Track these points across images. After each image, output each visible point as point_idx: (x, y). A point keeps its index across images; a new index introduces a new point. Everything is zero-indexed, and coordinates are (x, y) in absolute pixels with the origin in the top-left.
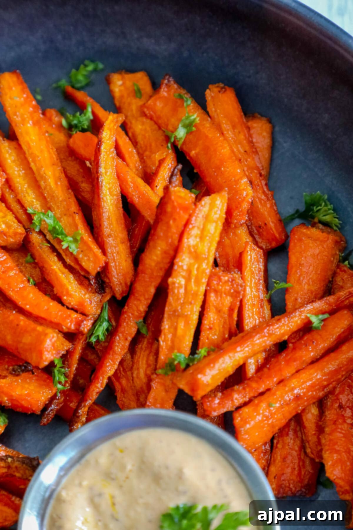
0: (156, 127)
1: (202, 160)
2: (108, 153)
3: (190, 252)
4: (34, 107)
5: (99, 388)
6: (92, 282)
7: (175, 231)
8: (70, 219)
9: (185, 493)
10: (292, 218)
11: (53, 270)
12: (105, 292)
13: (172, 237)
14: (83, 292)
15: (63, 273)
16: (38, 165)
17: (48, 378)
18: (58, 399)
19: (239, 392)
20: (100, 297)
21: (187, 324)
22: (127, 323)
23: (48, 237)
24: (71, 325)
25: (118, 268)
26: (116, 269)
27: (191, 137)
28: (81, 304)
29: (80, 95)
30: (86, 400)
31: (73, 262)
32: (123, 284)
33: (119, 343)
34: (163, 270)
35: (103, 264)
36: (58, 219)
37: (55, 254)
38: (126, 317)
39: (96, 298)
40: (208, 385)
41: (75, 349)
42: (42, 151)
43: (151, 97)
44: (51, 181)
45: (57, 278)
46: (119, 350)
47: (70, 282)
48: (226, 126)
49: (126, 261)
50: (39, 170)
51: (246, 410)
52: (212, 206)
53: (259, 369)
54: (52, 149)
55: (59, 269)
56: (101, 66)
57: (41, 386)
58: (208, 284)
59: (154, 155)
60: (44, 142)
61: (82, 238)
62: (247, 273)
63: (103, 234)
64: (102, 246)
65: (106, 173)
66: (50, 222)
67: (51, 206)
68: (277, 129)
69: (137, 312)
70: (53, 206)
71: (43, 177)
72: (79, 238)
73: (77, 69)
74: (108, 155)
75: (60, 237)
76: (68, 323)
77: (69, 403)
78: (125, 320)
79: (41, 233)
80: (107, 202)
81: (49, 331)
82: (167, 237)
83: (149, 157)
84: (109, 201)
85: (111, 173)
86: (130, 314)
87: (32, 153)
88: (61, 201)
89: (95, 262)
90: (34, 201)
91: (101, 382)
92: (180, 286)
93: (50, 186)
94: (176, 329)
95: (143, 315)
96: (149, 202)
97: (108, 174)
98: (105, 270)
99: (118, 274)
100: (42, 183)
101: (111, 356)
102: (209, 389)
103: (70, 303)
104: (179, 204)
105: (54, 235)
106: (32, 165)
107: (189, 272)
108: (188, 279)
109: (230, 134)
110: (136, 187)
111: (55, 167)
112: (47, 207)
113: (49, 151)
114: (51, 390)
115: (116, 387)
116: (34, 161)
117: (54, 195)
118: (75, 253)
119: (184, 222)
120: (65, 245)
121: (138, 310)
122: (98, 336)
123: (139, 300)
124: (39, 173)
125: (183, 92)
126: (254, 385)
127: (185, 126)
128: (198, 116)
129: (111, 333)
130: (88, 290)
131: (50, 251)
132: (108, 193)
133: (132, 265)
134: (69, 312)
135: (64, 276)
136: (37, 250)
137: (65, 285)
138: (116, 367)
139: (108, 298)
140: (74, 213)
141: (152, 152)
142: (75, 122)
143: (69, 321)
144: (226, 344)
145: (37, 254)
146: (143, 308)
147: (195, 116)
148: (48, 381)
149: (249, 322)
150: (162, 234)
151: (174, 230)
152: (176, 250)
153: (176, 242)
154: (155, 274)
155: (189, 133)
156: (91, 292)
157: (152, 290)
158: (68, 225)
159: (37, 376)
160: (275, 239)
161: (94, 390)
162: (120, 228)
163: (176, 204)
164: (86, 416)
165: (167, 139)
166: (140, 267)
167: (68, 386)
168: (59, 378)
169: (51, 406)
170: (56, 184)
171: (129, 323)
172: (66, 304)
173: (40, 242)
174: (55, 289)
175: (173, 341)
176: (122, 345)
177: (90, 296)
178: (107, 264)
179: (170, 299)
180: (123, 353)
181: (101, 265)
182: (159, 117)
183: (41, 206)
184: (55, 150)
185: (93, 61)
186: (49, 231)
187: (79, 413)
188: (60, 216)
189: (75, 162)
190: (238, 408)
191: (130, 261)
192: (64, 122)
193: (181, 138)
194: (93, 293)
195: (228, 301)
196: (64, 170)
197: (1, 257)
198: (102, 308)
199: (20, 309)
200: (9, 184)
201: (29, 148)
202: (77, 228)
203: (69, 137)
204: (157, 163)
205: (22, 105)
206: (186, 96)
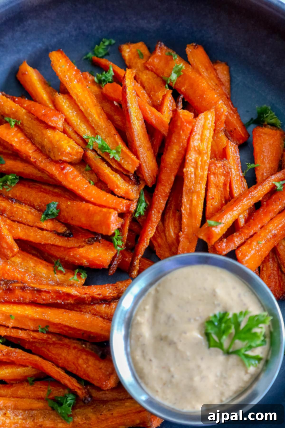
0: (155, 75)
1: (190, 93)
2: (131, 93)
3: (195, 150)
4: (76, 71)
5: (145, 246)
6: (132, 178)
7: (184, 138)
8: (112, 139)
9: (219, 305)
10: (249, 124)
11: (106, 173)
12: (140, 184)
13: (182, 142)
14: (127, 185)
15: (113, 174)
16: (85, 107)
17: (110, 244)
18: (118, 257)
19: (237, 237)
20: (138, 187)
21: (198, 197)
22: (159, 202)
23: (99, 152)
24: (123, 208)
25: (148, 166)
26: (147, 168)
27: (180, 79)
28: (127, 193)
29: (104, 61)
30: (138, 255)
31: (117, 166)
32: (152, 177)
33: (154, 215)
34: (179, 164)
35: (137, 165)
36: (103, 140)
37: (105, 163)
38: (157, 198)
39: (135, 188)
40: (219, 234)
41: (125, 223)
42: (86, 98)
43: (149, 57)
44: (96, 117)
45: (109, 178)
46: (155, 220)
47: (118, 179)
48: (202, 70)
49: (152, 161)
50: (86, 110)
51: (244, 247)
52: (206, 119)
53: (247, 221)
54: (93, 96)
55: (110, 172)
56: (113, 42)
57: (106, 249)
58: (209, 170)
59: (157, 94)
60: (87, 92)
61: (122, 150)
62: (231, 160)
63: (135, 146)
64: (135, 153)
65: (132, 106)
66: (99, 142)
67: (98, 132)
68: (232, 69)
69: (164, 194)
70: (99, 132)
71: (90, 115)
72: (120, 150)
73: (99, 44)
74: (132, 95)
75: (107, 151)
76: (121, 207)
77: (125, 259)
78: (156, 199)
79: (94, 150)
80: (136, 125)
81: (111, 211)
82: (179, 142)
83: (154, 95)
84: (137, 124)
85: (135, 106)
86: (160, 196)
87: (80, 100)
88: (104, 128)
89: (132, 165)
90: (86, 130)
91: (146, 242)
92: (191, 173)
93: (95, 119)
94: (191, 201)
95: (168, 194)
96: (163, 122)
97: (134, 106)
98: (140, 169)
99: (148, 171)
100: (90, 118)
101: (150, 224)
102: (219, 237)
103: (119, 193)
104: (186, 120)
105: (103, 151)
106: (81, 107)
107: (196, 163)
108: (196, 168)
109: (205, 74)
110: (153, 113)
111: (96, 107)
112: (95, 134)
113: (90, 98)
114: (113, 251)
115: (154, 244)
116: (82, 105)
117: (99, 125)
118: (119, 160)
119: (189, 132)
120: (112, 156)
121: (165, 192)
122: (140, 213)
123: (165, 185)
124: (87, 112)
125: (171, 51)
126: (246, 231)
127: (176, 72)
128: (183, 65)
129: (148, 210)
130: (129, 183)
131: (102, 161)
132: (135, 119)
133: (156, 164)
134: (120, 200)
135: (113, 176)
136: (93, 162)
137: (115, 182)
138: (154, 230)
139: (143, 187)
140: (114, 134)
141: (155, 92)
142: (103, 78)
143: (121, 205)
144: (224, 207)
145: (93, 164)
146: (168, 190)
147: (182, 65)
148: (110, 246)
149: (236, 192)
150: (176, 141)
151: (184, 137)
152: (186, 150)
153: (185, 145)
154: (174, 167)
155: (179, 77)
156: (131, 185)
157: (173, 178)
158: (111, 143)
159: (103, 243)
160: (242, 138)
161: (142, 248)
162: (146, 141)
163: (183, 120)
164: (139, 265)
165: (164, 82)
166: (162, 164)
167: (124, 248)
168: (117, 243)
169: (114, 262)
170: (99, 117)
171: (160, 201)
172: (117, 194)
173: (94, 156)
174: (108, 185)
175: (190, 209)
176: (157, 216)
177: (131, 187)
178: (140, 165)
179: (186, 182)
180: (158, 221)
181: (137, 166)
182: (157, 69)
183: (91, 133)
184: (94, 96)
185: (108, 39)
186: (99, 149)
187: (134, 264)
188: (104, 138)
189: (108, 103)
190: (238, 247)
191: (154, 161)
192: (96, 79)
193: (174, 80)
194: (133, 185)
195: (222, 179)
196: (103, 108)
197: (69, 169)
198: (140, 194)
199: (87, 201)
200: (67, 121)
201: (77, 96)
202: (117, 144)
203: (101, 88)
204: (161, 98)
205: (68, 70)
206: (173, 54)
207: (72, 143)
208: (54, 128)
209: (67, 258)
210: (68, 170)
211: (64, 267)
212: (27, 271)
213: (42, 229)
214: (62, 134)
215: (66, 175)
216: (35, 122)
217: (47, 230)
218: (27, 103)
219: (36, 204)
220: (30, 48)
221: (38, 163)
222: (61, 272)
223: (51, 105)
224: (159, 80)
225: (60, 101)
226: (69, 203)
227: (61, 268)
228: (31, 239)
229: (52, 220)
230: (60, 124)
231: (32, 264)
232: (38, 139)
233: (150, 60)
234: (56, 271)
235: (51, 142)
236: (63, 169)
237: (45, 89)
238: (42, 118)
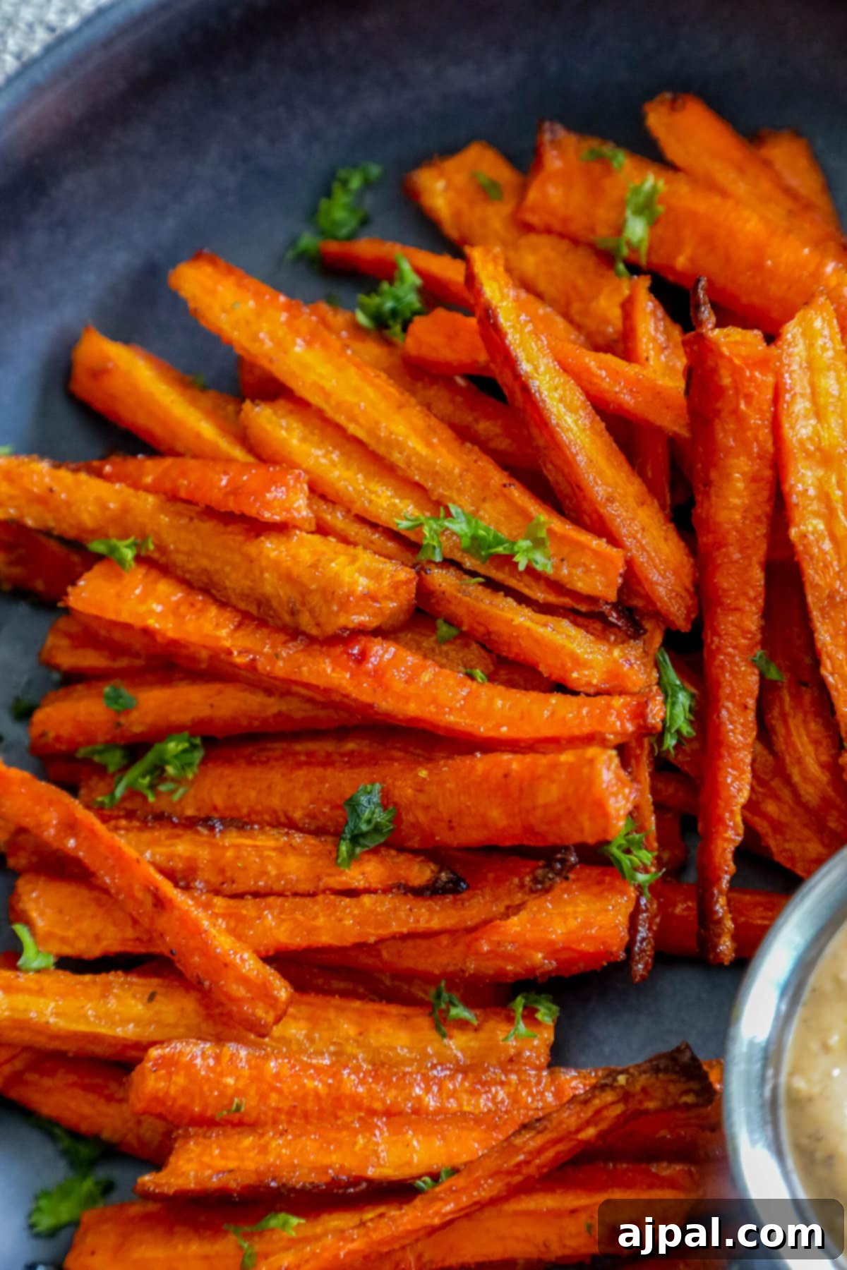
0: (565, 245)
1: (711, 267)
2: (518, 326)
3: (809, 455)
4: (288, 308)
5: (734, 841)
6: (613, 618)
7: (757, 420)
8: (502, 506)
11: (520, 627)
12: (646, 631)
13: (756, 440)
14: (606, 648)
15: (545, 625)
16: (362, 421)
17: (604, 874)
18: (647, 911)
20: (640, 643)
22: (732, 673)
23: (468, 563)
24: (622, 725)
25: (657, 561)
26: (655, 567)
27: (659, 230)
28: (613, 674)
29: (366, 247)
30: (719, 879)
31: (549, 594)
32: (684, 594)
33: (732, 723)
34: (764, 519)
35: (621, 567)
36: (473, 516)
37: (502, 593)
38: (722, 661)
39: (634, 650)
42: (357, 391)
43: (523, 189)
44: (415, 444)
45: (538, 641)
46: (740, 738)
47: (568, 637)
48: (726, 176)
49: (666, 540)
50: (372, 432)
52: (810, 337)
54: (378, 376)
55: (532, 620)
56: (376, 170)
57: (600, 896)
59: (594, 304)
60: (352, 371)
61: (550, 531)
63: (593, 503)
64: (601, 528)
65: (536, 369)
66: (459, 526)
67: (442, 496)
68: (819, 144)
69: (745, 638)
70: (446, 493)
71: (391, 444)
72: (543, 534)
73: (328, 194)
74: (521, 333)
75: (500, 550)
76: (614, 723)
77: (670, 910)
78: (722, 666)
79: (448, 563)
80: (572, 430)
81: (592, 751)
82: (745, 444)
83: (586, 313)
84: (572, 425)
85: (547, 365)
86: (730, 650)
87: (339, 404)
88: (461, 476)
89: (604, 571)
90: (397, 501)
91: (731, 824)
92: (819, 539)
93: (417, 454)
95: (759, 637)
96: (659, 393)
97: (542, 369)
98: (631, 579)
99: (664, 576)
100: (397, 457)
101: (727, 760)
103: (589, 684)
104: (745, 359)
105: (483, 553)
106: (352, 429)
107: (825, 497)
108: (829, 516)
109: (741, 188)
110: (615, 374)
111: (405, 410)
112: (435, 504)
113: (373, 385)
114: (623, 893)
115: (759, 828)
116: (352, 419)
117: (437, 468)
118: (549, 570)
119: (769, 396)
120: (522, 562)
121: (745, 632)
122: (678, 732)
123: (737, 609)
124: (379, 439)
125: (594, 143)
127: (639, 212)
128: (657, 178)
129: (704, 713)
130: (608, 640)
131: (488, 591)
132: (563, 410)
133: (682, 544)
134: (602, 700)
135: (549, 629)
136: (460, 602)
137: (563, 647)
138: (748, 776)
139: (658, 639)
140: (504, 486)
141: (586, 300)
142: (389, 305)
143: (613, 718)
145: (460, 611)
146: (752, 623)
147: (651, 181)
148: (608, 879)
150: (732, 443)
151: (755, 420)
152: (776, 464)
153: (769, 446)
154: (750, 536)
155: (653, 223)
156: (616, 643)
157: (758, 575)
158: (503, 519)
159: (577, 880)
161: (725, 850)
162: (623, 475)
163: (737, 361)
164: (730, 916)
165: (606, 258)
166: (705, 539)
167: (658, 871)
168: (631, 861)
169: (637, 931)
170: (429, 444)
171: (736, 669)
172: (582, 689)
173: (457, 582)
174: (542, 668)
176: (742, 725)
177: (622, 651)
178: (629, 563)
180: (750, 740)
181: (621, 571)
182: (566, 221)
183: (417, 505)
184: (384, 376)
185: (355, 166)
186: (466, 551)
187: (716, 912)
188: (473, 508)
189: (435, 387)
191: (673, 536)
192: (362, 318)
193: (640, 241)
194: (623, 642)
196: (428, 407)
197: (382, 652)
198: (657, 665)
199: (490, 745)
200: (319, 492)
201: (327, 395)
202: (528, 517)
203: (388, 343)
204: (616, 314)
205: (259, 314)
206: (608, 149)
207: (366, 558)
208: (282, 528)
209: (471, 966)
210: (382, 657)
211: (469, 1004)
212: (340, 1057)
213: (353, 893)
214: (316, 538)
215: (378, 675)
216: (207, 526)
217: (368, 891)
218: (151, 470)
219: (298, 815)
220: (90, 278)
221: (263, 666)
222: (462, 1025)
223: (238, 453)
224: (583, 258)
225: (269, 427)
226: (423, 773)
227: (459, 1012)
228: (325, 939)
229: (375, 851)
230: (300, 506)
231: (347, 1028)
232: (235, 581)
233: (533, 195)
234: (442, 1024)
235: (289, 578)
236: (363, 657)
237: (193, 402)
238: (231, 505)
